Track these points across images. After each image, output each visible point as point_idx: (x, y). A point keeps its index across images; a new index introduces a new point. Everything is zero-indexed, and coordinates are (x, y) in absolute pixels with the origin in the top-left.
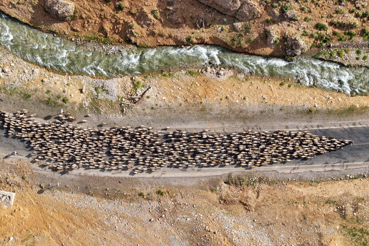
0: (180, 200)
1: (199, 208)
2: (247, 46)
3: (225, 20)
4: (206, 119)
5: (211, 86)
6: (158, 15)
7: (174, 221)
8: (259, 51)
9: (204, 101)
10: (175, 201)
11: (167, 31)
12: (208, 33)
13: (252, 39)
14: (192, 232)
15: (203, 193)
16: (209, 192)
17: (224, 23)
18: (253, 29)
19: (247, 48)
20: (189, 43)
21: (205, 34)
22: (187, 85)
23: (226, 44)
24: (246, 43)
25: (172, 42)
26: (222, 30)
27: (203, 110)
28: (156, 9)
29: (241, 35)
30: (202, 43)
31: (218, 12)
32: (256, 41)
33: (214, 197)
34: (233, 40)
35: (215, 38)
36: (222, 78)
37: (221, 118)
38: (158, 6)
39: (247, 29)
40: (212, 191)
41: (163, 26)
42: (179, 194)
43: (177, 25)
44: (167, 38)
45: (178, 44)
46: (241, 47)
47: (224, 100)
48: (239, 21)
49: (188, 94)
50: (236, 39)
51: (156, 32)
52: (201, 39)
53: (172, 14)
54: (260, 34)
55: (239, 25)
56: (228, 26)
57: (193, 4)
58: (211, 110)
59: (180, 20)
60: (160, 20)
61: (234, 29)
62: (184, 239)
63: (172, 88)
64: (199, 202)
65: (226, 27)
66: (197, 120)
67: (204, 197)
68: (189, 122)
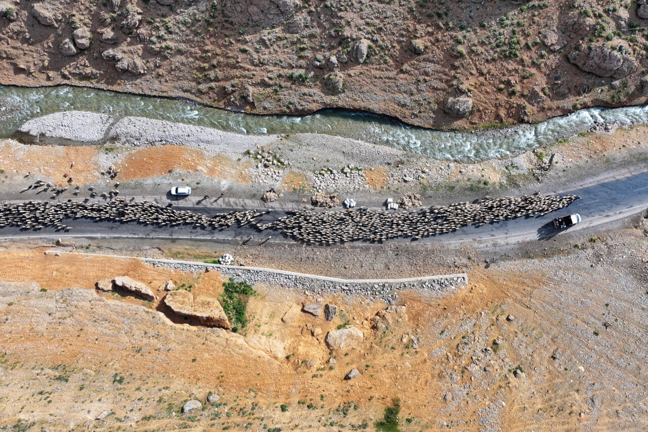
0: (610, 242)
1: (629, 245)
2: (625, 99)
3: (603, 82)
4: (613, 168)
5: (605, 140)
6: (547, 91)
7: (612, 262)
8: (636, 101)
9: (605, 153)
10: (606, 244)
11: (555, 104)
12: (589, 97)
13: (630, 92)
14: (631, 267)
15: (629, 231)
16: (634, 229)
17: (603, 85)
18: (630, 83)
19: (626, 102)
20: (575, 109)
21: (586, 98)
22: (583, 145)
23: (607, 103)
24: (625, 97)
25: (559, 112)
26: (602, 91)
27: (607, 161)
28: (545, 86)
29: (620, 91)
30: (586, 107)
31: (597, 76)
32: (633, 93)
33: (639, 232)
34: (613, 97)
35: (597, 100)
36: (612, 132)
37: (625, 164)
38: (547, 83)
39: (625, 85)
40: (636, 227)
41: (551, 100)
42: (608, 237)
43: (563, 96)
44: (555, 110)
45: (566, 113)
46: (620, 102)
47: (623, 149)
48: (616, 79)
49: (589, 151)
50: (616, 96)
51: (546, 107)
52: (585, 103)
53: (559, 87)
54: (636, 86)
55: (617, 83)
56: (606, 87)
57: (576, 74)
58: (614, 159)
59: (567, 91)
60: (549, 96)
61: (612, 87)
62: (627, 274)
63: (573, 150)
64: (628, 240)
65: (606, 88)
66: (605, 171)
67: (630, 234)
68: (598, 174)
